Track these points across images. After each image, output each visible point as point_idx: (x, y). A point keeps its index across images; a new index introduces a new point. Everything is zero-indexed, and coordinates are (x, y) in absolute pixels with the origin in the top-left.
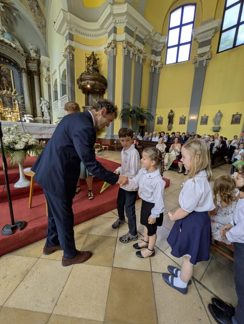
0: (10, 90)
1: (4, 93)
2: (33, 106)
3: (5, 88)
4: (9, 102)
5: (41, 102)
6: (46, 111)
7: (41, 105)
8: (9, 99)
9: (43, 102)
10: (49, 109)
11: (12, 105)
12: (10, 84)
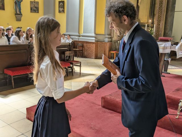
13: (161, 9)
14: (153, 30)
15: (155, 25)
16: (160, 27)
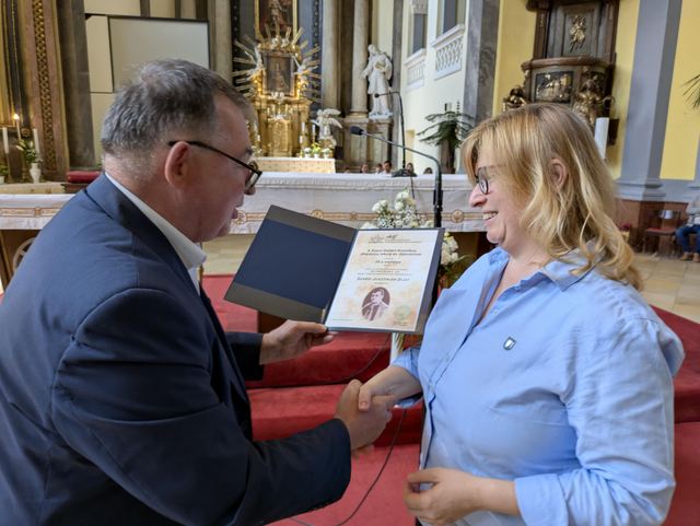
0: (288, 34)
1: (272, 47)
2: (343, 77)
3: (278, 29)
4: (283, 74)
5: (368, 62)
6: (381, 89)
7: (366, 72)
8: (283, 62)
9: (374, 60)
10: (390, 82)
11: (289, 83)
12: (287, 15)
13: (48, 82)
14: (34, 147)
15: (35, 131)
16: (56, 137)
